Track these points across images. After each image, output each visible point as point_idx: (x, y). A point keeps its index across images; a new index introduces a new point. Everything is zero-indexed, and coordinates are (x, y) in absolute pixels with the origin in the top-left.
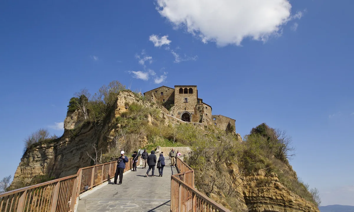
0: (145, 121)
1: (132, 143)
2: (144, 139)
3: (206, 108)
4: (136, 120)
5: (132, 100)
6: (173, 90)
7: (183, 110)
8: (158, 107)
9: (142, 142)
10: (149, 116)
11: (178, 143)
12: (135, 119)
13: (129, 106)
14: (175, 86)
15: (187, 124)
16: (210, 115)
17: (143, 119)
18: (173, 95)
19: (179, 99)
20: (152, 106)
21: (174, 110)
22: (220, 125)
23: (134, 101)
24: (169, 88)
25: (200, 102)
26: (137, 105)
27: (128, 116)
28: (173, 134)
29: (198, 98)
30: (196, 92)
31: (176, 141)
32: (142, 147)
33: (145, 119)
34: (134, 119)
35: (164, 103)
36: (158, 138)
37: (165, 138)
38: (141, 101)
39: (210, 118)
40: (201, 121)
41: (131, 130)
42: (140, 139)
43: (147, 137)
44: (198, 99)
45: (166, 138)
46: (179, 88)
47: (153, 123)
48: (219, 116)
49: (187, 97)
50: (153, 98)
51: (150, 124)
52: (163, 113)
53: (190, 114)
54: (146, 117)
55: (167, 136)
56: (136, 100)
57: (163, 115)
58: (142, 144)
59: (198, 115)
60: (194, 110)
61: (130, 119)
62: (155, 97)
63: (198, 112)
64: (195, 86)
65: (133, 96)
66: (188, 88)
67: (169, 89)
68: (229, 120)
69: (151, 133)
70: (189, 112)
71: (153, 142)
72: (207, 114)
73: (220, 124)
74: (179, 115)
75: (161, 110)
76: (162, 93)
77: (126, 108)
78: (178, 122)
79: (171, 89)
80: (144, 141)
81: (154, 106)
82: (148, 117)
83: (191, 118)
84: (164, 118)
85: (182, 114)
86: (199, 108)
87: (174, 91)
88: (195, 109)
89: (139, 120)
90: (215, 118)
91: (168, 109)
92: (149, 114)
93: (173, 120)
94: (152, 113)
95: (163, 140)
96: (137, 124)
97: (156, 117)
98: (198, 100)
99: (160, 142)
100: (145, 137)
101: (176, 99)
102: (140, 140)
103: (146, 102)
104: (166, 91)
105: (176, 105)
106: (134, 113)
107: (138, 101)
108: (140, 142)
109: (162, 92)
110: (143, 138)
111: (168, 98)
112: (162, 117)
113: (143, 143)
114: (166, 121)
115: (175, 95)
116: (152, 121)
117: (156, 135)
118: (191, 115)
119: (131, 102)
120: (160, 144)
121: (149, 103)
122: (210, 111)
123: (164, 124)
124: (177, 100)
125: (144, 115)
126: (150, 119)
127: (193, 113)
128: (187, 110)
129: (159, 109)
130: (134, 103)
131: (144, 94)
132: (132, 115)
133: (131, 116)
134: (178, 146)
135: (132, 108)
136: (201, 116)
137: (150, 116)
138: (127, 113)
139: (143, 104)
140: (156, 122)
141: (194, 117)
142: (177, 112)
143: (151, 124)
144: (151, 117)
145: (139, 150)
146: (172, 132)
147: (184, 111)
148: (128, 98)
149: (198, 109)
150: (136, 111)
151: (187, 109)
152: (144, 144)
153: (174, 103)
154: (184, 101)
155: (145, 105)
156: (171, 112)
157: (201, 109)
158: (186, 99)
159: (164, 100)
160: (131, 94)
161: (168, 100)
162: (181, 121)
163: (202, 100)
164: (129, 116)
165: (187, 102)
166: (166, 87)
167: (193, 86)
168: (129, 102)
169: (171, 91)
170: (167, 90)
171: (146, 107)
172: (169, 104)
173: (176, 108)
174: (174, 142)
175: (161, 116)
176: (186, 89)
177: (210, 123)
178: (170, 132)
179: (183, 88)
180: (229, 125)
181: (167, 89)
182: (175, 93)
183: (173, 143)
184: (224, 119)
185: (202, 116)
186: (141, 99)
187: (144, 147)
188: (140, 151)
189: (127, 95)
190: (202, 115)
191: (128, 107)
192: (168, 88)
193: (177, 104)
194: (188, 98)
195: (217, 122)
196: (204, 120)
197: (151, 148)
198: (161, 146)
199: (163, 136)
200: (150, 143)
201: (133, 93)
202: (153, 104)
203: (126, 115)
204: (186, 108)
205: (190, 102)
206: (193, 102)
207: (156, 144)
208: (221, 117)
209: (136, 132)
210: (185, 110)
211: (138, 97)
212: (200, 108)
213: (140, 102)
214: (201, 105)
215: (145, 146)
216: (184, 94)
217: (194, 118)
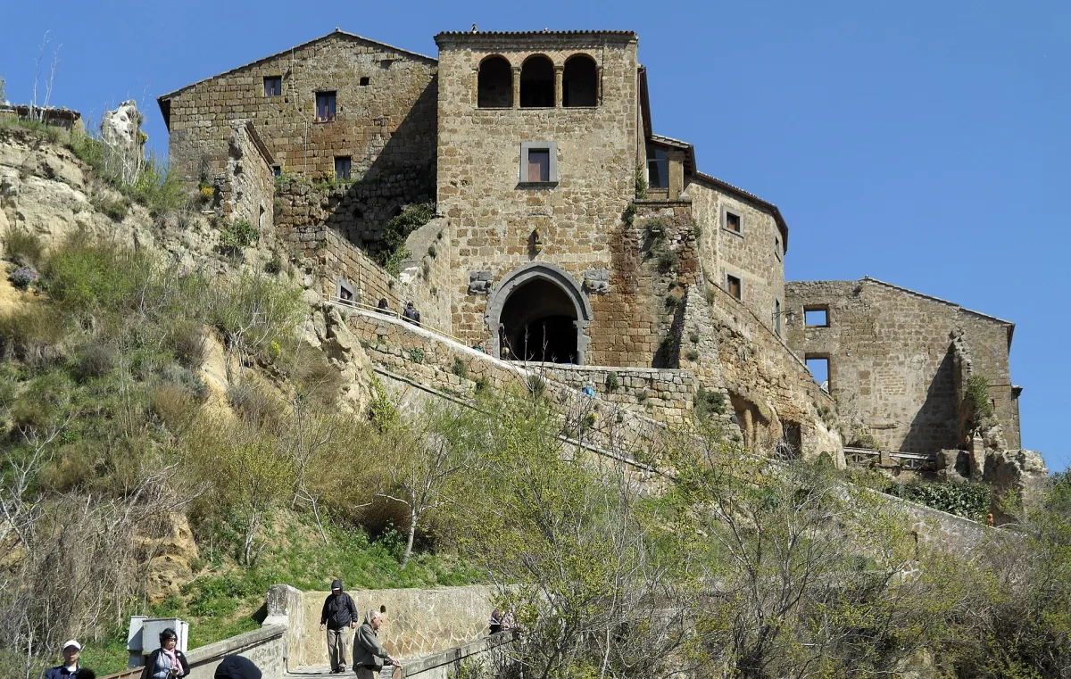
0: (175, 392)
1: (80, 572)
2: (173, 536)
3: (733, 219)
4: (103, 384)
5: (69, 214)
6: (427, 69)
7: (511, 251)
8: (285, 259)
9: (154, 562)
10: (211, 343)
11: (446, 561)
12: (95, 375)
13: (41, 264)
14: (444, 41)
15: (536, 386)
16: (763, 288)
17: (159, 371)
18: (425, 113)
19: (475, 153)
20: (228, 252)
21: (432, 254)
22: (864, 375)
23: (84, 216)
24: (388, 54)
25: (676, 169)
26: (103, 256)
27: (33, 351)
28: (399, 487)
29: (659, 135)
30: (630, 90)
31: (425, 543)
32: (156, 595)
33: (176, 369)
34: (86, 371)
35: (342, 191)
36: (282, 518)
37: (338, 516)
38: (135, 219)
39: (766, 313)
40: (666, 356)
41: (66, 462)
42: (136, 539)
43: (194, 518)
44: (653, 147)
45: (345, 515)
46: (478, 57)
47: (237, 401)
48: (857, 291)
49: (548, 140)
50: (238, 170)
51: (218, 411)
52: (327, 310)
53: (579, 285)
54: (188, 354)
55: (353, 500)
56: (99, 207)
57: (330, 322)
58: (155, 575)
59: (648, 299)
60: (605, 257)
61: (57, 374)
62: (263, 150)
63: (644, 270)
64: (622, 39)
65: (72, 171)
66: (558, 58)
67: (386, 64)
68: (953, 322)
69: (221, 484)
70: (568, 275)
71: (237, 557)
72: (734, 281)
73: (866, 364)
74: (479, 300)
75: (308, 280)
76: (326, 98)
77: (19, 284)
78: (459, 368)
79: (411, 64)
80: (174, 549)
81: (249, 253)
82: (200, 352)
83: (580, 323)
84: (336, 351)
85: (507, 291)
86: (654, 234)
87: (436, 77)
88: (619, 243)
89: (126, 383)
90: (825, 308)
91: (385, 247)
92: (206, 328)
93: (414, 359)
94: (232, 317)
95: (317, 536)
96: (109, 417)
97: (266, 352)
98: (657, 152)
99: (296, 551)
100: (181, 523)
101: (451, 152)
102: (141, 540)
103: (183, 225)
104: (365, 81)
105: (455, 212)
106: (87, 324)
107: (116, 216)
108: (141, 555)
109: (321, 84)
110: (164, 528)
111: (381, 143)
112: (317, 343)
113: (164, 568)
114: (349, 371)
115: (444, 123)
116: (237, 382)
117: (261, 495)
118: (589, 300)
119: (56, 232)
120: (293, 571)
121: (206, 228)
122: (770, 248)
123: (330, 403)
124: (456, 169)
125: (170, 343)
126: (216, 371)
127: (604, 279)
128: (551, 251)
129: (291, 274)
130: (78, 237)
131: (165, 105)
132: (70, 340)
133: (60, 347)
134: (444, 581)
135: (70, 281)
136: (670, 303)
137: (220, 347)
138: (27, 320)
139: (161, 241)
140: (267, 387)
141: (612, 315)
142: (463, 273)
143: (228, 411)
144: (226, 348)
145: (135, 624)
146: (391, 472)
147: (523, 261)
148: (30, 191)
149: (646, 247)
150: (102, 303)
151: (546, 242)
152: (170, 575)
153: (430, 193)
154: (518, 171)
155: (175, 246)
156: (405, 277)
157: (674, 246)
158: (539, 155)
159: (343, 162)
160: (53, 161)
161: (384, 163)
162: (485, 366)
163: (687, 156)
164: (49, 352)
165: (546, 184)
166: (362, 42)
167: (599, 38)
168: (40, 230)
169: (406, 82)
170: (372, 70)
171: (188, 262)
172: (392, 202)
173: (447, 240)
174: (409, 552)
175: (310, 333)
176: (538, 70)
177: (765, 362)
178: (377, 469)
179: (516, 59)
180: (950, 371)
181: (367, 63)
182: (444, 106)
183: (400, 559)
184: (906, 314)
185: (677, 307)
186: (141, 201)
187: (170, 596)
188: (140, 635)
189: (24, 172)
190: (676, 294)
191: (32, 274)
192: (384, 48)
193: (462, 204)
194: (560, 147)
195: (834, 348)
196: (695, 340)
197: (227, 600)
198: (306, 588)
199: (320, 502)
200: (218, 562)
201: (68, 147)
202: (244, 233)
203: (18, 339)
204: (543, 236)
205: (579, 186)
206: (606, 182)
207: (261, 572)
208: (873, 296)
209: (108, 478)
210: (533, 252)
211: (112, 183)
212: (662, 235)
213: (135, 228)
214: (669, 212)
215: (175, 587)
216: (518, 116)
217: (606, 323)
